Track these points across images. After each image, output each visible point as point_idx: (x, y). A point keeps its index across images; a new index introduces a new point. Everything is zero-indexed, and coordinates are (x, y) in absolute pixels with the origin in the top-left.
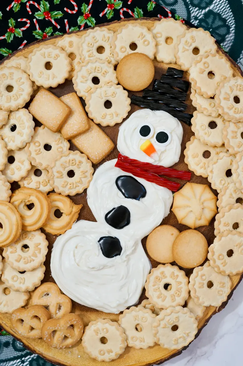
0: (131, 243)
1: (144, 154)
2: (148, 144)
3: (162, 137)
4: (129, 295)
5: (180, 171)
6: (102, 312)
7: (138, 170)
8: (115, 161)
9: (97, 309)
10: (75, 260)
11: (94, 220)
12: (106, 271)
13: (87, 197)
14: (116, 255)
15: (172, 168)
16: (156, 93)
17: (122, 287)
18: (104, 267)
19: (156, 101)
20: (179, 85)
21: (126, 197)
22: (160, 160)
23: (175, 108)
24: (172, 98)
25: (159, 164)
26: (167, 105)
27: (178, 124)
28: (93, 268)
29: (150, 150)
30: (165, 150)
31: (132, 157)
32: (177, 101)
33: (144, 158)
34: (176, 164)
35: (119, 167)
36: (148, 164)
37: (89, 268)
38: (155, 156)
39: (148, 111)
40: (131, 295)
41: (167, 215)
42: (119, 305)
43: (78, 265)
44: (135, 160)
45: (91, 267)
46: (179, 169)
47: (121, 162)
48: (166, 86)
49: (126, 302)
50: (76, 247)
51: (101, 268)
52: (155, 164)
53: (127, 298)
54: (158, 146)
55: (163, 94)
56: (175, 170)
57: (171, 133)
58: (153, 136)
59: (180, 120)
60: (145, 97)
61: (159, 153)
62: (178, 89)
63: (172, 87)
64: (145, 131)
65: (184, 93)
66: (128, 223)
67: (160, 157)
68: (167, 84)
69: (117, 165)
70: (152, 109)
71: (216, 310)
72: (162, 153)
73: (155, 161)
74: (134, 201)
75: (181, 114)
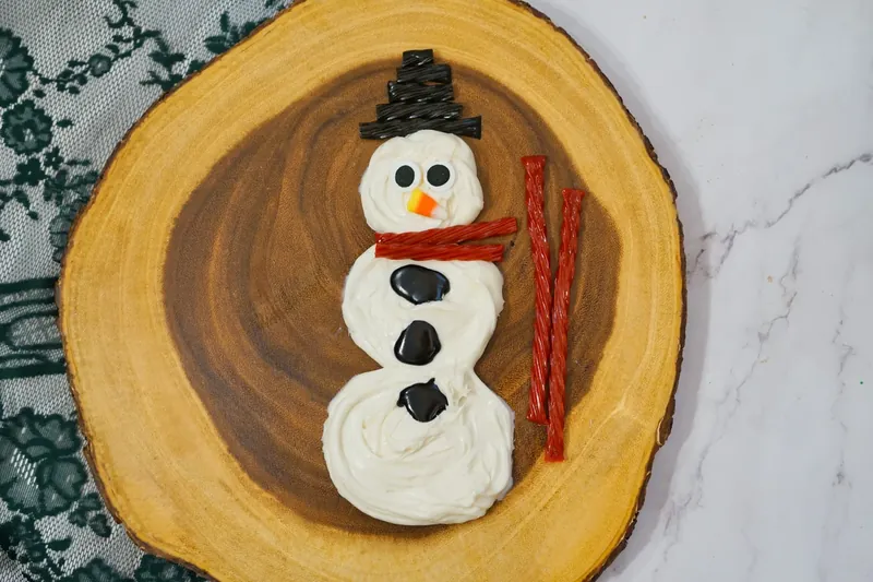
0: (458, 382)
1: (420, 217)
2: (417, 197)
3: (439, 175)
4: (489, 474)
5: (494, 222)
6: (454, 525)
7: (418, 248)
8: (373, 249)
9: (444, 521)
10: (370, 449)
11: (377, 366)
12: (432, 447)
13: (350, 332)
14: (439, 413)
15: (479, 221)
16: (396, 105)
17: (471, 465)
18: (425, 441)
19: (404, 118)
20: (432, 76)
21: (416, 303)
22: (450, 217)
23: (442, 117)
24: (429, 102)
25: (452, 225)
26: (425, 117)
27: (458, 141)
28: (406, 450)
29: (426, 207)
30: (453, 195)
31: (399, 231)
32: (439, 104)
33: (421, 225)
34: (482, 213)
35: (384, 255)
36: (431, 231)
37: (398, 452)
38: (439, 212)
39: (397, 140)
40: (493, 473)
41: (501, 308)
42: (477, 498)
43: (380, 456)
44: (406, 234)
45: (403, 449)
46: (492, 219)
47: (384, 245)
48: (409, 86)
49: (489, 487)
50: (364, 427)
51: (421, 443)
52: (445, 226)
53: (488, 482)
54: (436, 192)
55: (411, 101)
56: (485, 223)
57: (451, 162)
58: (422, 180)
59: (458, 135)
60: (382, 120)
61: (444, 204)
62: (434, 84)
63: (422, 85)
64: (405, 176)
65: (447, 86)
66: (438, 347)
67: (448, 211)
68: (410, 82)
69: (380, 253)
70: (403, 135)
71: (656, 443)
72: (449, 202)
73: (444, 221)
74: (433, 304)
75: (457, 124)
